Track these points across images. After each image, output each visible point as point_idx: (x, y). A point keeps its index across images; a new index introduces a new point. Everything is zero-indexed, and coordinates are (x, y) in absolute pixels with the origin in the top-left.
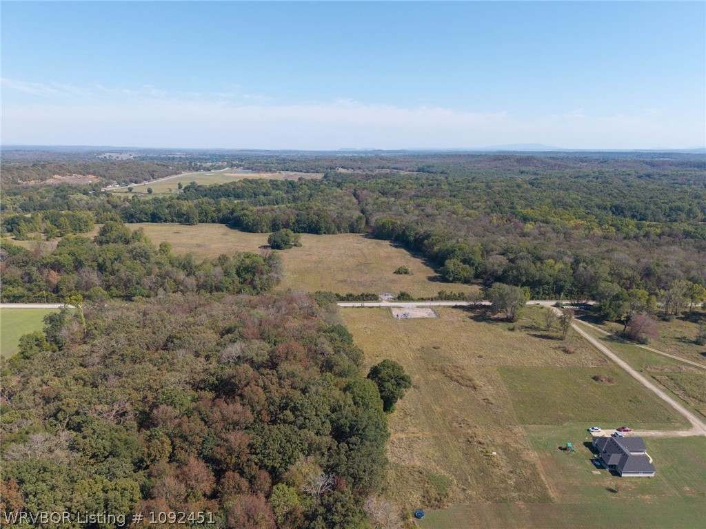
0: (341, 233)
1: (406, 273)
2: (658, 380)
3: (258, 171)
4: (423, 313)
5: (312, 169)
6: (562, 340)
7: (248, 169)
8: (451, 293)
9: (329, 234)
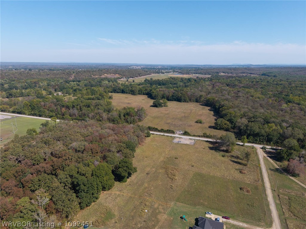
0: (191, 102)
1: (200, 123)
2: (279, 198)
3: (183, 74)
4: (188, 142)
5: (208, 73)
6: (245, 166)
7: (180, 73)
8: (209, 134)
9: (185, 102)
